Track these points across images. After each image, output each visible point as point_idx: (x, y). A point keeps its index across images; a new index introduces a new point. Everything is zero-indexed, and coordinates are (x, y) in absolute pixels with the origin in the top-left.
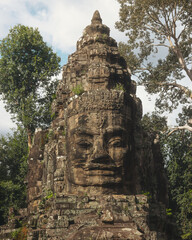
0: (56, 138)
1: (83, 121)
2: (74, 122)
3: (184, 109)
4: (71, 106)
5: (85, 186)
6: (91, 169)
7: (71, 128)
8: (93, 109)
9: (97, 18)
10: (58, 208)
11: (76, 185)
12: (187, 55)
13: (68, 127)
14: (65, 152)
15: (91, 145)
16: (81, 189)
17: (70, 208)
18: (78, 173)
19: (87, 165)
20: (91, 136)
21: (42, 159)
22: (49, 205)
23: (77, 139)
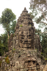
0: (16, 36)
1: (22, 33)
2: (20, 33)
3: (45, 28)
4: (20, 29)
5: (22, 47)
6: (24, 43)
7: (20, 34)
8: (25, 30)
9: (25, 9)
10: (16, 53)
11: (20, 47)
12: (46, 15)
13: (19, 34)
14: (18, 39)
15: (24, 38)
16: (22, 48)
17: (19, 53)
18: (21, 44)
19: (23, 43)
20: (24, 36)
21: (12, 40)
22: (14, 52)
23: (21, 37)
